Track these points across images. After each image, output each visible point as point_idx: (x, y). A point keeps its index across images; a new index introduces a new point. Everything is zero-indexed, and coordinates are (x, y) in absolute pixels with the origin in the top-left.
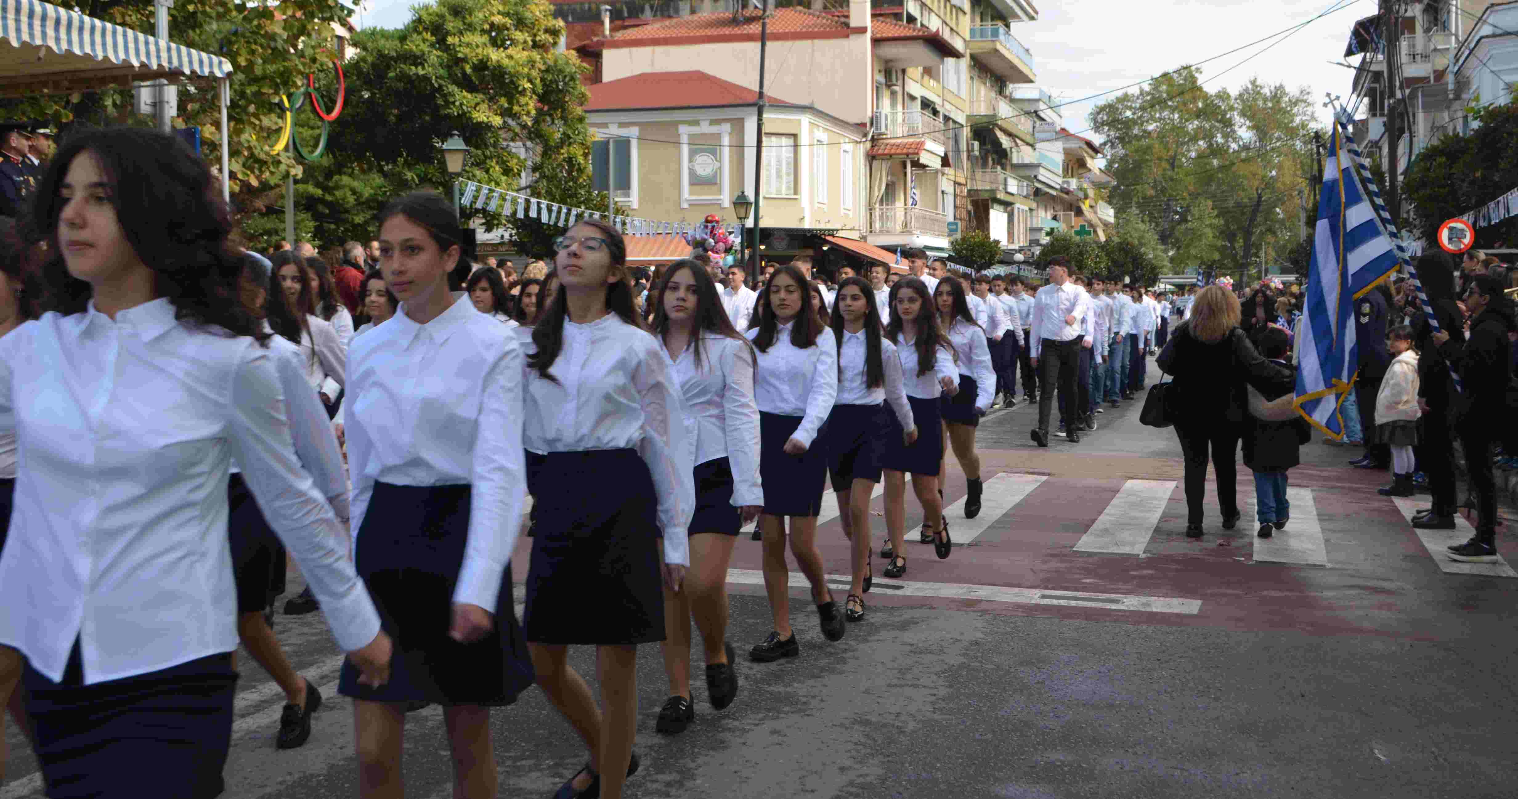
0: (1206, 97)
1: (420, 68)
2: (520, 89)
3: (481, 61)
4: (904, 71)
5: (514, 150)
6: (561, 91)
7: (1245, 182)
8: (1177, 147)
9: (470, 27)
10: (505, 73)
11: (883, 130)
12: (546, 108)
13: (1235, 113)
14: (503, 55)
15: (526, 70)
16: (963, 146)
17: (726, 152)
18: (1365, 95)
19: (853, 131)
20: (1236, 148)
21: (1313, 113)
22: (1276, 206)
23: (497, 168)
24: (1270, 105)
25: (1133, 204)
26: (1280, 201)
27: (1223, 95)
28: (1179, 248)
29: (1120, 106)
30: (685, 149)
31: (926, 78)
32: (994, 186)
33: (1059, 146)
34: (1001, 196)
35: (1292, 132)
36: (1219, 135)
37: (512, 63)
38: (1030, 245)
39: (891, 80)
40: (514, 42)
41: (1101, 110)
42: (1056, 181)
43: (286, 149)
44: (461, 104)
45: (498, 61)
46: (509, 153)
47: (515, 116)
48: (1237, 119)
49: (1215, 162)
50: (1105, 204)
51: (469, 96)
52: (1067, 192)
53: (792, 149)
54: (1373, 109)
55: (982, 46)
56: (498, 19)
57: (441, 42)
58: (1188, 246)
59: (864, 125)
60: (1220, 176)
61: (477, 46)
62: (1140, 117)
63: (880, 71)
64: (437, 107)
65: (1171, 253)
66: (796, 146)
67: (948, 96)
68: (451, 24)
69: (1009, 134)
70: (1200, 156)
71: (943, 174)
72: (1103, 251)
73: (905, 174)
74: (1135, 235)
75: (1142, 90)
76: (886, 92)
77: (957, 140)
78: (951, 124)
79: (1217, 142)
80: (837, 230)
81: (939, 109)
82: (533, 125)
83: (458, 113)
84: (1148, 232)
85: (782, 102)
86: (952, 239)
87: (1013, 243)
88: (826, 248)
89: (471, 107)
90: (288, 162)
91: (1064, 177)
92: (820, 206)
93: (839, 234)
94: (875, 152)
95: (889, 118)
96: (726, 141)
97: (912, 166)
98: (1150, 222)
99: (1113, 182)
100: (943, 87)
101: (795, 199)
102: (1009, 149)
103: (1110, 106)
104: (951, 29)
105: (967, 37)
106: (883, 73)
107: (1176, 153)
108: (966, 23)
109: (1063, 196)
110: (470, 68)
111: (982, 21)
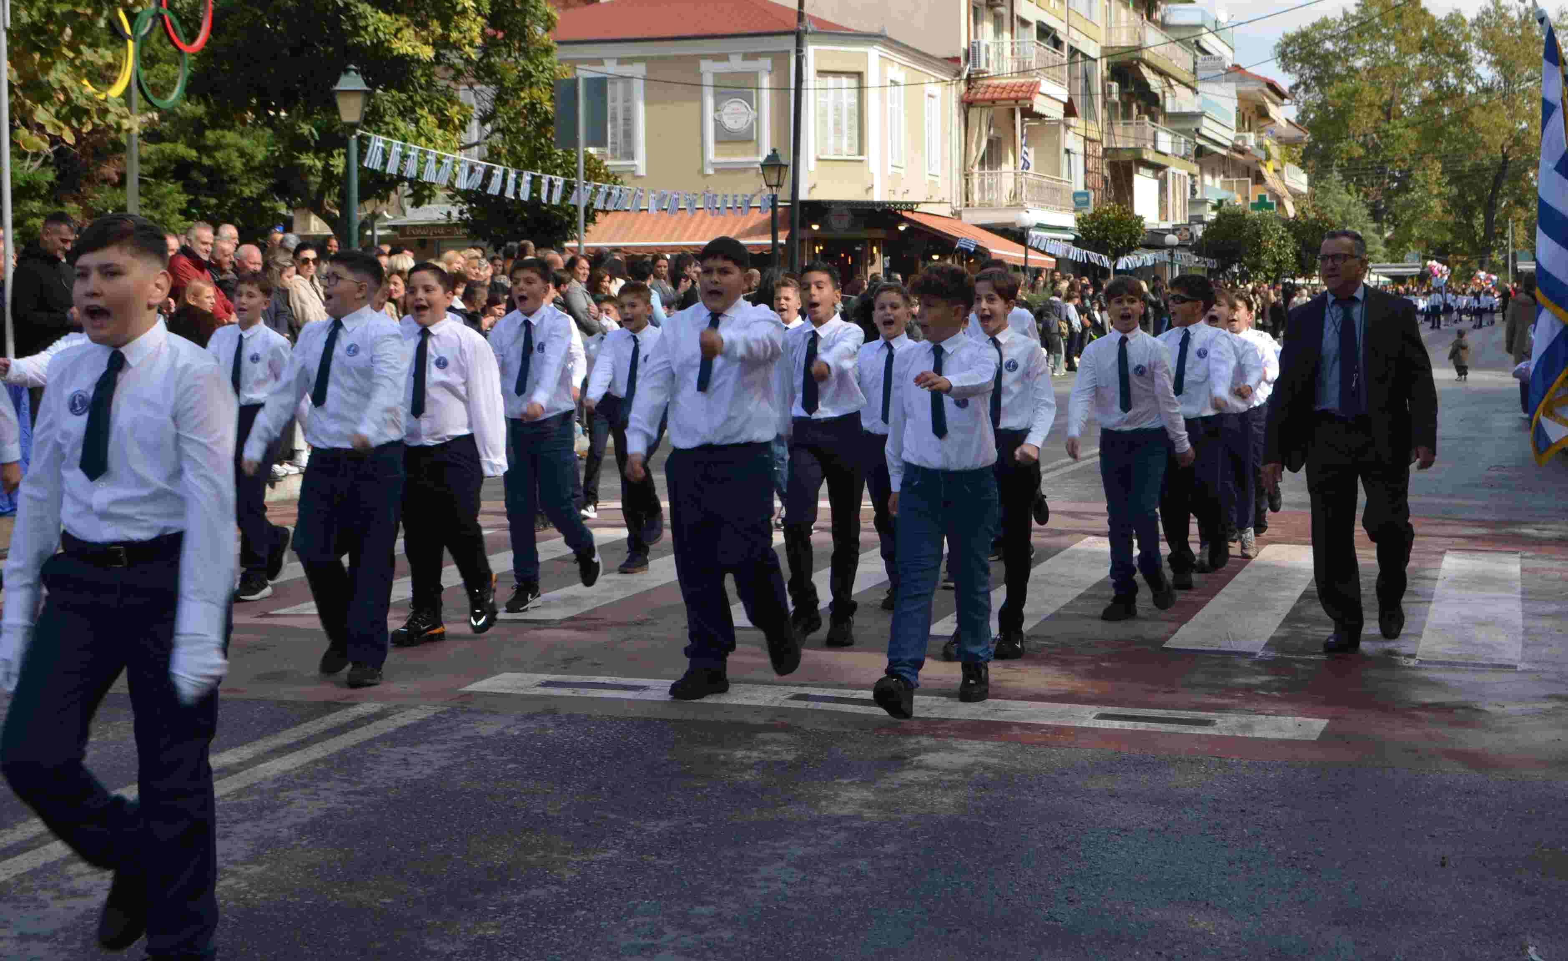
0: (1432, 23)
2: (459, 8)
5: (456, 94)
6: (519, 12)
7: (1487, 138)
8: (1394, 90)
11: (983, 66)
12: (500, 35)
13: (1472, 44)
16: (1098, 88)
17: (765, 97)
19: (940, 68)
20: (1474, 90)
22: (1526, 170)
23: (431, 118)
24: (1519, 32)
25: (1334, 168)
27: (1455, 20)
28: (1396, 226)
29: (1317, 35)
30: (709, 94)
32: (1140, 145)
33: (1231, 88)
34: (1149, 156)
36: (1450, 74)
38: (1190, 224)
41: (1290, 41)
42: (1227, 136)
43: (127, 92)
46: (449, 98)
47: (453, 47)
48: (1475, 52)
49: (1446, 110)
50: (1297, 169)
51: (388, 18)
52: (1242, 152)
53: (855, 91)
58: (1409, 224)
59: (957, 60)
60: (1452, 129)
62: (1344, 50)
64: (345, 34)
65: (1387, 235)
66: (861, 88)
67: (1074, 19)
69: (1161, 73)
70: (1427, 102)
71: (1068, 127)
72: (1289, 230)
73: (1014, 127)
74: (1338, 209)
75: (1345, 13)
76: (988, 15)
77: (1087, 79)
78: (1080, 58)
79: (1447, 83)
80: (918, 203)
81: (1061, 37)
82: (481, 59)
83: (372, 42)
84: (1355, 205)
85: (842, 28)
86: (1080, 215)
87: (1166, 220)
88: (902, 228)
89: (390, 34)
90: (120, 110)
91: (1238, 130)
92: (895, 170)
93: (922, 208)
94: (971, 97)
95: (992, 50)
96: (766, 81)
97: (1023, 117)
98: (1358, 191)
99: (1307, 137)
100: (1068, 8)
101: (861, 161)
102: (1159, 91)
103: (1304, 35)
107: (1392, 98)
109: (1237, 156)
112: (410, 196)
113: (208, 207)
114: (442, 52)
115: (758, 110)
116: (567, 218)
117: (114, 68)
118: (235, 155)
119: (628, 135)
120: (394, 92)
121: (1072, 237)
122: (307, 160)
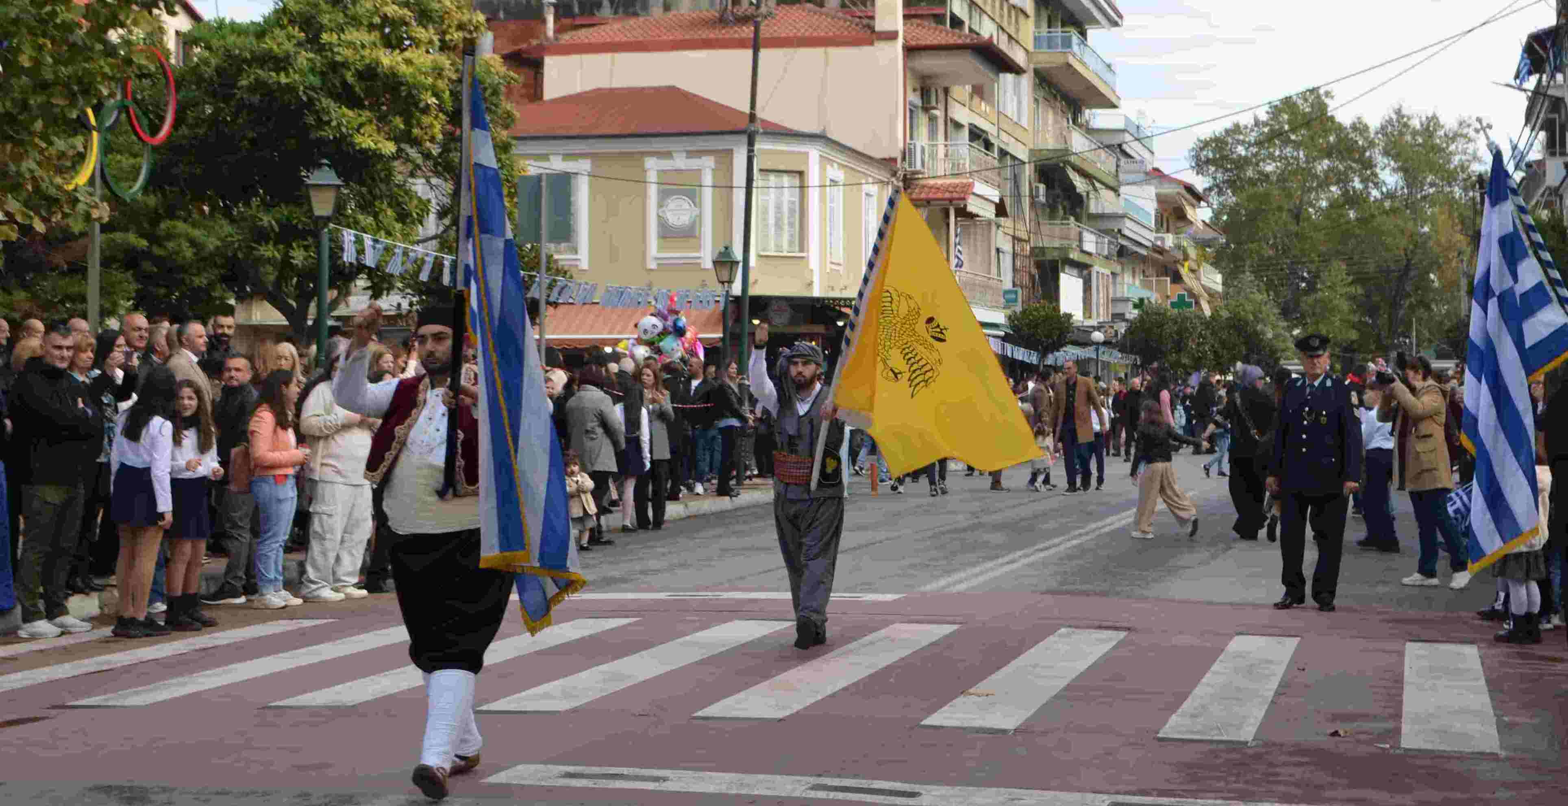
0: (1340, 128)
1: (282, 74)
2: (422, 105)
3: (369, 67)
4: (946, 91)
5: (413, 188)
7: (1389, 240)
8: (1303, 192)
9: (355, 21)
10: (402, 84)
11: (919, 166)
13: (1377, 151)
14: (399, 59)
15: (430, 80)
16: (1025, 190)
17: (708, 194)
18: (1541, 129)
19: (879, 168)
20: (1378, 196)
21: (1475, 152)
22: (1428, 273)
23: (390, 212)
24: (1420, 140)
25: (1247, 267)
26: (1435, 265)
27: (1359, 127)
28: (1304, 324)
29: (1230, 140)
30: (653, 191)
31: (976, 99)
32: (1065, 243)
33: (1151, 191)
34: (1074, 255)
35: (1450, 177)
37: (411, 70)
38: (1113, 321)
39: (929, 102)
40: (416, 43)
41: (1206, 144)
42: (1148, 237)
43: (91, 181)
44: (339, 125)
45: (391, 68)
46: (407, 192)
47: (416, 142)
48: (1379, 158)
49: (1352, 214)
50: (1212, 268)
51: (350, 113)
52: (1160, 251)
53: (797, 191)
54: (1551, 147)
55: (1048, 59)
56: (393, 10)
57: (313, 41)
58: (1317, 322)
59: (894, 160)
60: (1358, 232)
61: (363, 46)
62: (1255, 155)
63: (914, 90)
64: (307, 128)
65: (1296, 332)
66: (802, 187)
67: (1005, 124)
68: (327, 16)
69: (1085, 175)
70: (1332, 206)
71: (998, 226)
72: (1207, 328)
73: (948, 225)
74: (1249, 307)
75: (1256, 119)
76: (923, 118)
77: (1016, 181)
78: (1009, 160)
79: (1354, 188)
81: (993, 140)
82: (440, 155)
83: (335, 137)
84: (1266, 304)
85: (786, 128)
86: (1009, 312)
87: (1090, 317)
88: (840, 323)
89: (353, 128)
90: (88, 199)
91: (1157, 232)
92: (834, 267)
95: (927, 152)
96: (706, 179)
97: (957, 216)
98: (1269, 291)
99: (1221, 240)
100: (999, 112)
101: (803, 258)
102: (1084, 194)
103: (1217, 140)
104: (1010, 37)
105: (1031, 48)
106: (918, 93)
107: (1301, 201)
108: (1028, 30)
109: (1156, 256)
110: (353, 76)
111: (1049, 27)
112: (368, 288)
114: (403, 146)
115: (700, 208)
117: (81, 157)
118: (185, 245)
120: (355, 186)
121: (1002, 333)
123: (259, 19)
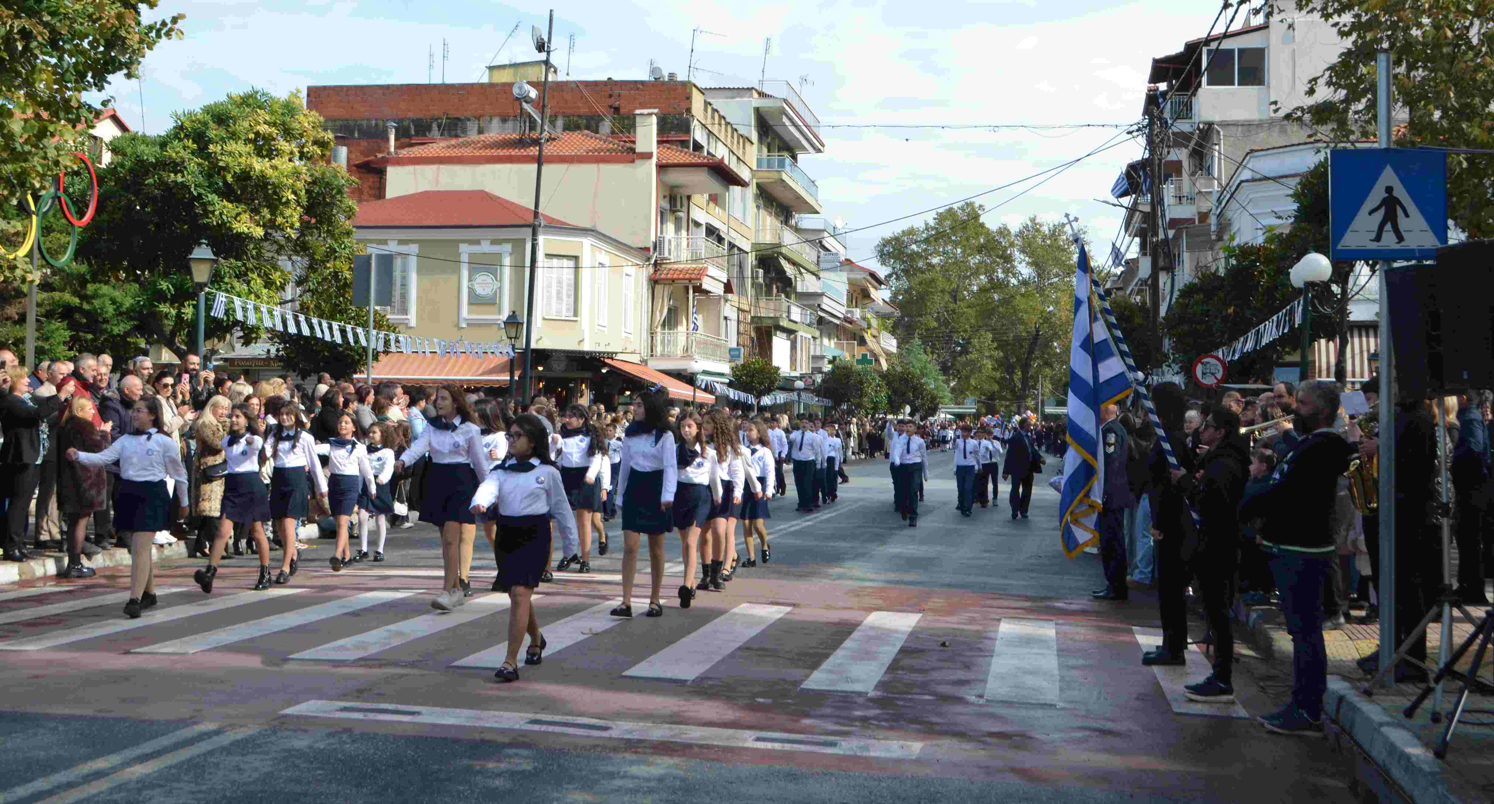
0: (988, 233)
1: (179, 175)
2: (284, 200)
3: (244, 170)
4: (689, 198)
5: (278, 263)
6: (328, 204)
7: (1025, 316)
8: (959, 280)
9: (234, 136)
10: (268, 183)
11: (666, 255)
12: (313, 221)
13: (1015, 250)
14: (268, 165)
15: (291, 181)
16: (748, 273)
17: (507, 272)
18: (1136, 235)
19: (635, 255)
20: (1016, 283)
22: (1052, 341)
23: (259, 281)
24: (1048, 242)
25: (916, 335)
26: (1056, 336)
27: (1004, 232)
28: (959, 379)
29: (906, 240)
30: (465, 268)
31: (712, 205)
32: (778, 315)
33: (843, 276)
34: (784, 323)
36: (1000, 270)
37: (277, 174)
38: (812, 373)
39: (675, 206)
40: (281, 153)
41: (886, 243)
42: (840, 310)
43: (30, 253)
45: (262, 171)
46: (273, 266)
47: (278, 228)
48: (1017, 255)
49: (996, 296)
50: (889, 335)
51: (230, 205)
52: (851, 322)
53: (573, 270)
55: (768, 177)
56: (263, 129)
57: (203, 150)
58: (969, 377)
59: (647, 249)
60: (1000, 309)
61: (241, 155)
62: (925, 250)
63: (665, 197)
64: (198, 216)
65: (952, 384)
66: (577, 268)
67: (733, 224)
68: (213, 132)
69: (794, 264)
70: (982, 290)
71: (726, 301)
72: (883, 379)
73: (687, 299)
74: (918, 365)
75: (927, 224)
76: (670, 218)
77: (741, 266)
78: (736, 251)
79: (997, 277)
80: (616, 353)
81: (724, 236)
82: (298, 238)
83: (217, 223)
84: (930, 362)
85: (566, 224)
86: (733, 364)
87: (796, 370)
88: (604, 371)
89: (231, 217)
90: (25, 267)
91: (848, 306)
92: (600, 328)
93: (620, 357)
94: (657, 276)
95: (673, 243)
96: (507, 261)
97: (694, 292)
98: (932, 353)
99: (897, 313)
100: (729, 215)
101: (575, 321)
102: (792, 277)
103: (896, 239)
104: (738, 158)
105: (755, 168)
106: (668, 199)
107: (958, 286)
108: (753, 153)
109: (847, 325)
110: (233, 177)
111: (769, 151)
112: (240, 337)
113: (86, 341)
114: (269, 231)
115: (501, 281)
116: (357, 357)
117: (22, 235)
118: (108, 302)
119: (404, 297)
120: (232, 260)
121: (728, 381)
122: (164, 308)
123: (163, 134)
